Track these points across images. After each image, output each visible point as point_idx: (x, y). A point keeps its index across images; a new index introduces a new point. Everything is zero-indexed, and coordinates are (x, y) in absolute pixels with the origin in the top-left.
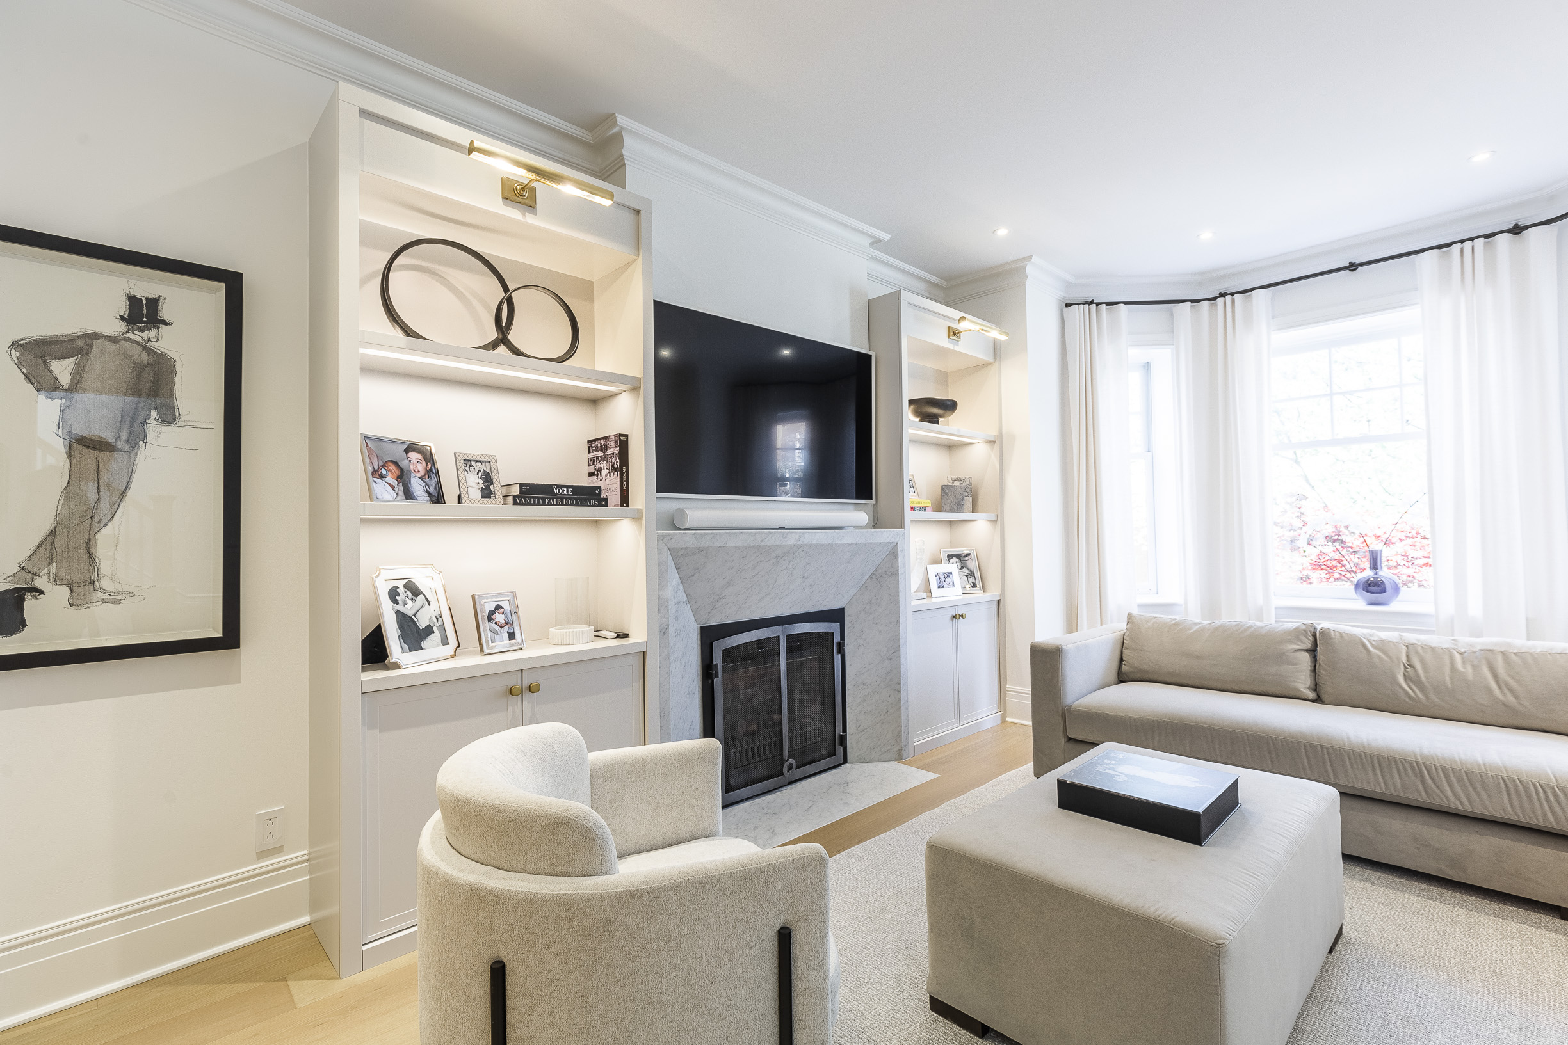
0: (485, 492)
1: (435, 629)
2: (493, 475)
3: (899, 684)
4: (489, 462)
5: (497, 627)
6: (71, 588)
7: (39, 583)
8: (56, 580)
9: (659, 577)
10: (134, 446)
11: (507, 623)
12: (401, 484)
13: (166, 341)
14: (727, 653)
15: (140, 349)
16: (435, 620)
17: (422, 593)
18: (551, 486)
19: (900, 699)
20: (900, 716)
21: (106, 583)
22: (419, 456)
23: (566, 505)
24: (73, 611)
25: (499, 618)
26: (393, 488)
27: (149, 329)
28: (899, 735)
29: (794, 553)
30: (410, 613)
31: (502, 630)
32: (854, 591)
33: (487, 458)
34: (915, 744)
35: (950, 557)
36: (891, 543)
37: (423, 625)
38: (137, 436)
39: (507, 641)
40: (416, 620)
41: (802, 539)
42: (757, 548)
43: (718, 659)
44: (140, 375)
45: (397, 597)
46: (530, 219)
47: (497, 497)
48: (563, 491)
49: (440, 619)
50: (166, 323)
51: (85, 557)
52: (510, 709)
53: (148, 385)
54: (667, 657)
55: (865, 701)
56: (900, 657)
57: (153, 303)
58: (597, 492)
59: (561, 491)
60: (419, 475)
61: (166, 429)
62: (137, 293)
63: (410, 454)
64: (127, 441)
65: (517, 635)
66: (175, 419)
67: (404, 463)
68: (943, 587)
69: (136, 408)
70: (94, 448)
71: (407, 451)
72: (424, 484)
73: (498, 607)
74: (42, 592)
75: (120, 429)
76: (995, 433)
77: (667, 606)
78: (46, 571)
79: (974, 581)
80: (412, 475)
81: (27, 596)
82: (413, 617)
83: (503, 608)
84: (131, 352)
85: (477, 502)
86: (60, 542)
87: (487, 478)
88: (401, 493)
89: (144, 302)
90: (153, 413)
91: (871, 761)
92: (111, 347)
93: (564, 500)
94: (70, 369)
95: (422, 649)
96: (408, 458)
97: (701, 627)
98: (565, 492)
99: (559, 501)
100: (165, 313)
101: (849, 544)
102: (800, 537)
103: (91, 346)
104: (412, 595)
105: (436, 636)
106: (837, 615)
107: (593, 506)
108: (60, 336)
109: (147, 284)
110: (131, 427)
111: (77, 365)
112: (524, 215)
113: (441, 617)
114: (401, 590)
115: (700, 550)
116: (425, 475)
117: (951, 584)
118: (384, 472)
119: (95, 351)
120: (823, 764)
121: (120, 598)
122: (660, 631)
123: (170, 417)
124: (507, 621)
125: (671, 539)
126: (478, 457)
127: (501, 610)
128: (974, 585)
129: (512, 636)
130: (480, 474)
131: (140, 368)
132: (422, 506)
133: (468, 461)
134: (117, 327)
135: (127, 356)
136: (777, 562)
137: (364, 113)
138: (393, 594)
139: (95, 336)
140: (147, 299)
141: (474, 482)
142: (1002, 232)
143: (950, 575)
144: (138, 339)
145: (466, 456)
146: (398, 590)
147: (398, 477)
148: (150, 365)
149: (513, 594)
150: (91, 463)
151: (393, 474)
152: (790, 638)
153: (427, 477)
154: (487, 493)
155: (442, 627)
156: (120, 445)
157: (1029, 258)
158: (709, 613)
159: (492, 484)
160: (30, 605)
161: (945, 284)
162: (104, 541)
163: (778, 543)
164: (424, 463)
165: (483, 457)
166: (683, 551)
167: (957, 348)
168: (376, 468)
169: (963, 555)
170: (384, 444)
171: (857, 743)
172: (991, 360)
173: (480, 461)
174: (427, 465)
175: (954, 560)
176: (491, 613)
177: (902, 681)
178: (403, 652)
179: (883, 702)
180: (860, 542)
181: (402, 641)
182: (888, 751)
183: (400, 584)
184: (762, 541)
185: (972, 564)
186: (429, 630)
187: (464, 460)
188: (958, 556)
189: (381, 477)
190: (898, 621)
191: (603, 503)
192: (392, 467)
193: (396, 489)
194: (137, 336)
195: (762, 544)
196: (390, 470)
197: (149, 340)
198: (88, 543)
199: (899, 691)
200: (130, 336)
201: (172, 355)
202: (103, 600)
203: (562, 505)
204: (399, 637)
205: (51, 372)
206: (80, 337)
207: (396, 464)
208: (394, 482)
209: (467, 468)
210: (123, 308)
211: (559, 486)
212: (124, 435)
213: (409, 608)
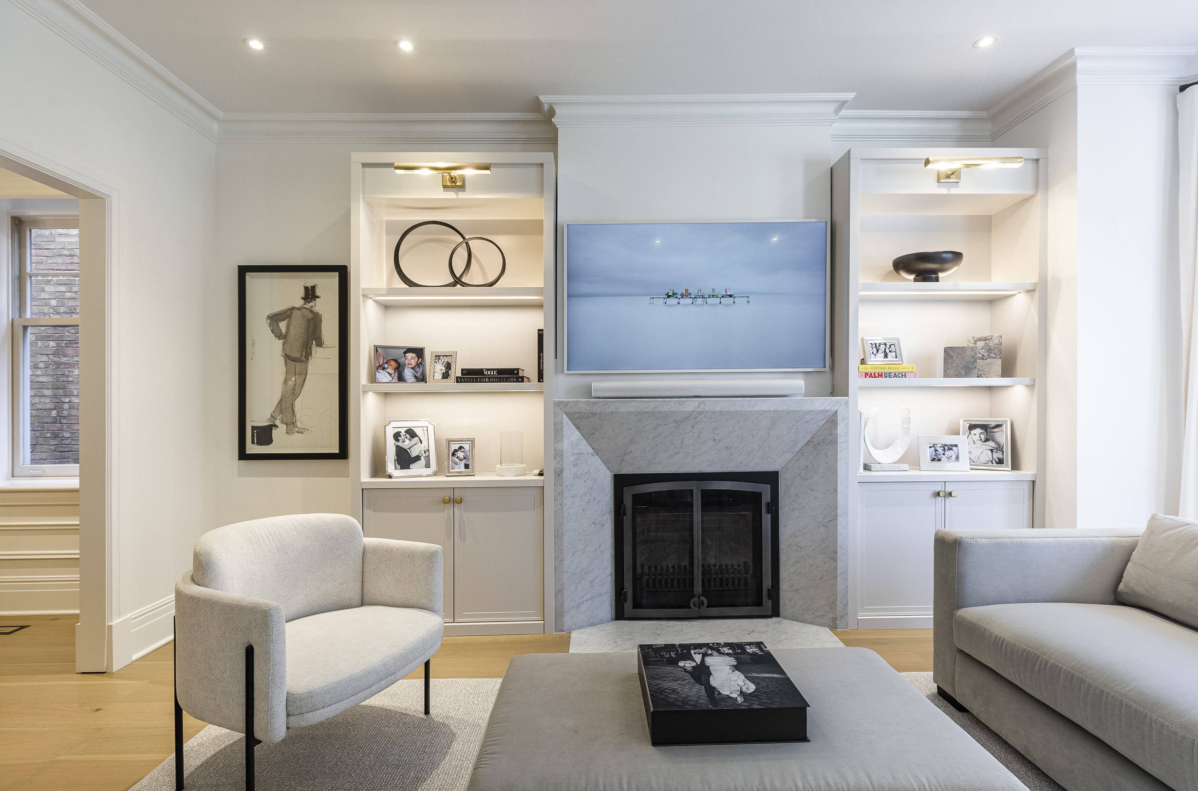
0: (445, 375)
1: (422, 458)
2: (452, 364)
3: (836, 552)
4: (452, 356)
5: (457, 460)
6: (287, 425)
7: (277, 423)
8: (282, 422)
9: (555, 434)
10: (307, 359)
11: (465, 458)
12: (397, 372)
13: (319, 306)
14: (637, 499)
15: (309, 311)
16: (423, 452)
17: (417, 436)
18: (482, 370)
19: (836, 568)
20: (835, 585)
21: (298, 424)
22: (414, 355)
23: (492, 382)
24: (287, 436)
25: (460, 454)
26: (390, 375)
27: (312, 302)
28: (834, 603)
29: (695, 418)
30: (406, 448)
31: (461, 462)
32: (788, 456)
33: (450, 353)
34: (858, 618)
35: (972, 427)
36: (827, 411)
37: (413, 455)
38: (309, 354)
39: (462, 469)
40: (409, 451)
41: (702, 406)
42: (653, 413)
43: (628, 501)
44: (309, 324)
45: (399, 438)
46: (462, 195)
47: (451, 378)
48: (491, 372)
49: (427, 452)
50: (318, 297)
51: (291, 411)
52: (446, 511)
53: (312, 328)
54: (562, 493)
55: (798, 562)
56: (837, 526)
57: (313, 288)
58: (515, 372)
59: (489, 373)
60: (411, 367)
61: (319, 349)
62: (307, 285)
63: (407, 355)
64: (305, 357)
65: (470, 466)
66: (322, 344)
67: (401, 360)
68: (939, 460)
69: (308, 341)
70: (294, 361)
71: (405, 353)
72: (413, 372)
73: (461, 448)
74: (278, 427)
75: (303, 351)
76: (1034, 279)
77: (562, 455)
78: (279, 417)
79: (1000, 456)
80: (406, 366)
81: (273, 428)
82: (408, 450)
83: (464, 448)
84: (305, 314)
85: (438, 381)
86: (283, 404)
87: (448, 366)
88: (396, 378)
89: (310, 287)
90: (314, 342)
91: (804, 621)
92: (299, 313)
93: (491, 379)
94: (285, 325)
95: (410, 468)
96: (405, 357)
97: (614, 474)
98: (492, 373)
99: (487, 380)
100: (318, 293)
101: (764, 412)
102: (700, 404)
103: (292, 313)
104: (410, 437)
105: (423, 461)
106: (771, 478)
107: (512, 382)
108: (282, 311)
109: (311, 279)
110: (306, 349)
111: (288, 323)
112: (457, 194)
113: (428, 451)
114: (403, 433)
115: (594, 414)
116: (415, 366)
117: (954, 457)
118: (386, 366)
119: (293, 315)
120: (745, 610)
121: (302, 431)
122: (555, 473)
123: (320, 344)
124: (465, 456)
125: (566, 405)
126: (445, 353)
127: (463, 450)
128: (1000, 462)
129: (467, 466)
130: (444, 364)
131: (309, 321)
132: (410, 385)
133: (438, 356)
134: (299, 303)
135: (304, 316)
136: (678, 426)
137: (365, 165)
138: (397, 436)
139: (293, 308)
140: (311, 287)
141: (440, 368)
142: (986, 42)
143: (954, 448)
144: (308, 307)
145: (437, 353)
146: (401, 434)
147: (395, 369)
148: (313, 319)
149: (472, 441)
150: (293, 367)
151: (392, 367)
152: (705, 493)
153: (417, 367)
154: (446, 376)
155: (428, 458)
156: (303, 359)
157: (1071, 52)
158: (620, 464)
159: (450, 370)
160: (275, 433)
161: (984, 114)
162: (298, 403)
163: (673, 409)
164: (417, 359)
165: (448, 353)
166: (577, 415)
167: (954, 191)
168: (381, 364)
169: (992, 426)
170: (390, 350)
171: (790, 600)
172: (1029, 192)
173: (446, 356)
174: (418, 360)
175: (978, 431)
176: (456, 451)
177: (838, 551)
178: (396, 469)
179: (818, 567)
180: (779, 409)
181: (396, 463)
182: (822, 616)
183: (403, 431)
184: (656, 408)
185: (1003, 437)
186: (418, 458)
187: (436, 356)
188: (985, 427)
189: (384, 369)
190: (836, 490)
191: (520, 380)
192: (393, 363)
193: (393, 376)
194: (308, 306)
195: (656, 410)
196: (391, 365)
197: (312, 306)
198: (292, 405)
199: (835, 560)
200: (305, 306)
201: (321, 313)
202: (298, 432)
203: (489, 382)
204: (395, 460)
205: (279, 327)
206: (288, 310)
207: (396, 361)
208: (392, 372)
209: (437, 361)
210: (302, 293)
211: (488, 370)
212: (304, 354)
213: (406, 444)
